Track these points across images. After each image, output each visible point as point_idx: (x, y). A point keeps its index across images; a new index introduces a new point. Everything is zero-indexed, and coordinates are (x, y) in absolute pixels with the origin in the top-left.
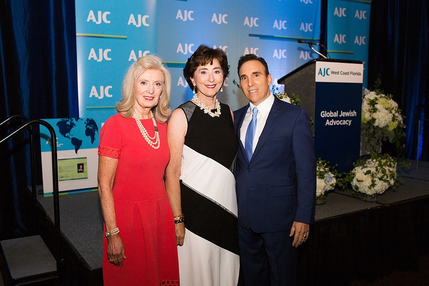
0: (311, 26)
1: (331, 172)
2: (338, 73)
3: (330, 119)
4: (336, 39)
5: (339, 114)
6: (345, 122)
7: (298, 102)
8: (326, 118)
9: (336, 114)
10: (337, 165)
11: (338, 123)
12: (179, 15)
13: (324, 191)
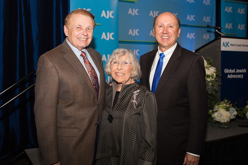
0: (210, 19)
1: (233, 107)
2: (234, 45)
3: (230, 74)
4: (227, 26)
5: (236, 71)
6: (239, 76)
7: (211, 63)
8: (227, 74)
9: (233, 71)
10: (236, 103)
11: (235, 76)
12: (130, 11)
13: (229, 119)
